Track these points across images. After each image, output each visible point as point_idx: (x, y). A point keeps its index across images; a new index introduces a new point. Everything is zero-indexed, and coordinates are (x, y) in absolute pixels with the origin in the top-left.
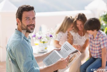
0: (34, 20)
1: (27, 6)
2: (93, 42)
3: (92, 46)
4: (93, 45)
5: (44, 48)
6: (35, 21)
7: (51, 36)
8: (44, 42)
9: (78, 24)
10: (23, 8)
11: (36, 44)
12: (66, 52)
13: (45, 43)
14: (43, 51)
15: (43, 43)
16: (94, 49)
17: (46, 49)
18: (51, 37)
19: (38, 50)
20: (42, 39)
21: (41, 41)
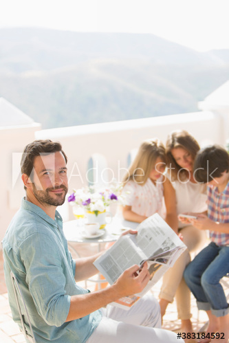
0: (63, 174)
1: (43, 143)
2: (217, 200)
3: (213, 210)
4: (216, 208)
5: (99, 227)
6: (66, 176)
7: (113, 197)
8: (96, 212)
9: (179, 158)
10: (34, 149)
11: (79, 216)
12: (152, 241)
13: (99, 214)
14: (95, 234)
15: (94, 215)
16: (216, 216)
17: (102, 228)
18: (114, 200)
19: (84, 232)
20: (91, 204)
21: (89, 209)
